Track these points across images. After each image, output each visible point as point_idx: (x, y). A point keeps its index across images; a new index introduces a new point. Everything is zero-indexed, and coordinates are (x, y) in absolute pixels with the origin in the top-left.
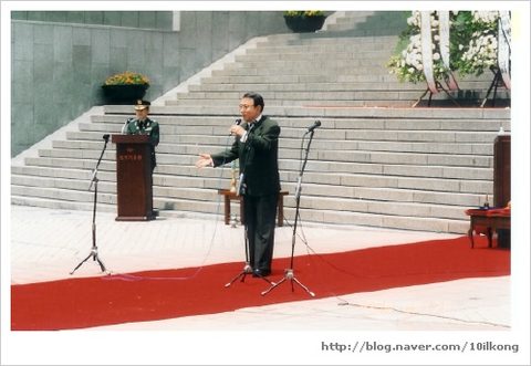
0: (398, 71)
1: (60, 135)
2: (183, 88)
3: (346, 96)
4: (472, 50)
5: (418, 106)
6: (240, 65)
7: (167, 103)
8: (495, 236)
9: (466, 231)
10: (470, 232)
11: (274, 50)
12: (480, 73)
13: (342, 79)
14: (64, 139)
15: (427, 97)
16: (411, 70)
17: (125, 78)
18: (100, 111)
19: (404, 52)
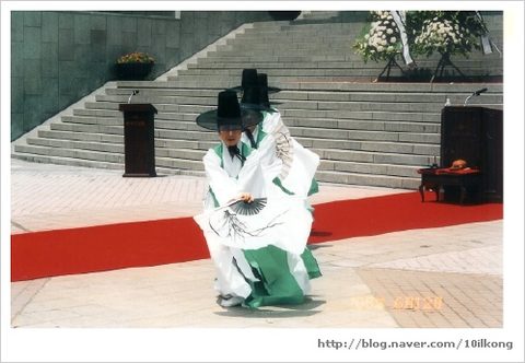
0: (361, 52)
1: (80, 105)
2: (183, 67)
3: (318, 72)
4: (424, 35)
5: (379, 81)
6: (230, 48)
7: (169, 79)
8: (442, 191)
9: (417, 187)
10: (421, 188)
11: (258, 35)
12: (430, 53)
13: (315, 59)
14: (83, 108)
15: (385, 74)
16: (373, 51)
17: (135, 57)
18: (113, 85)
19: (367, 36)
